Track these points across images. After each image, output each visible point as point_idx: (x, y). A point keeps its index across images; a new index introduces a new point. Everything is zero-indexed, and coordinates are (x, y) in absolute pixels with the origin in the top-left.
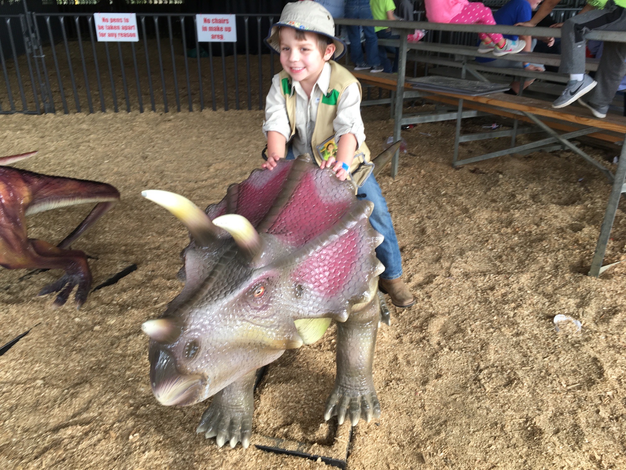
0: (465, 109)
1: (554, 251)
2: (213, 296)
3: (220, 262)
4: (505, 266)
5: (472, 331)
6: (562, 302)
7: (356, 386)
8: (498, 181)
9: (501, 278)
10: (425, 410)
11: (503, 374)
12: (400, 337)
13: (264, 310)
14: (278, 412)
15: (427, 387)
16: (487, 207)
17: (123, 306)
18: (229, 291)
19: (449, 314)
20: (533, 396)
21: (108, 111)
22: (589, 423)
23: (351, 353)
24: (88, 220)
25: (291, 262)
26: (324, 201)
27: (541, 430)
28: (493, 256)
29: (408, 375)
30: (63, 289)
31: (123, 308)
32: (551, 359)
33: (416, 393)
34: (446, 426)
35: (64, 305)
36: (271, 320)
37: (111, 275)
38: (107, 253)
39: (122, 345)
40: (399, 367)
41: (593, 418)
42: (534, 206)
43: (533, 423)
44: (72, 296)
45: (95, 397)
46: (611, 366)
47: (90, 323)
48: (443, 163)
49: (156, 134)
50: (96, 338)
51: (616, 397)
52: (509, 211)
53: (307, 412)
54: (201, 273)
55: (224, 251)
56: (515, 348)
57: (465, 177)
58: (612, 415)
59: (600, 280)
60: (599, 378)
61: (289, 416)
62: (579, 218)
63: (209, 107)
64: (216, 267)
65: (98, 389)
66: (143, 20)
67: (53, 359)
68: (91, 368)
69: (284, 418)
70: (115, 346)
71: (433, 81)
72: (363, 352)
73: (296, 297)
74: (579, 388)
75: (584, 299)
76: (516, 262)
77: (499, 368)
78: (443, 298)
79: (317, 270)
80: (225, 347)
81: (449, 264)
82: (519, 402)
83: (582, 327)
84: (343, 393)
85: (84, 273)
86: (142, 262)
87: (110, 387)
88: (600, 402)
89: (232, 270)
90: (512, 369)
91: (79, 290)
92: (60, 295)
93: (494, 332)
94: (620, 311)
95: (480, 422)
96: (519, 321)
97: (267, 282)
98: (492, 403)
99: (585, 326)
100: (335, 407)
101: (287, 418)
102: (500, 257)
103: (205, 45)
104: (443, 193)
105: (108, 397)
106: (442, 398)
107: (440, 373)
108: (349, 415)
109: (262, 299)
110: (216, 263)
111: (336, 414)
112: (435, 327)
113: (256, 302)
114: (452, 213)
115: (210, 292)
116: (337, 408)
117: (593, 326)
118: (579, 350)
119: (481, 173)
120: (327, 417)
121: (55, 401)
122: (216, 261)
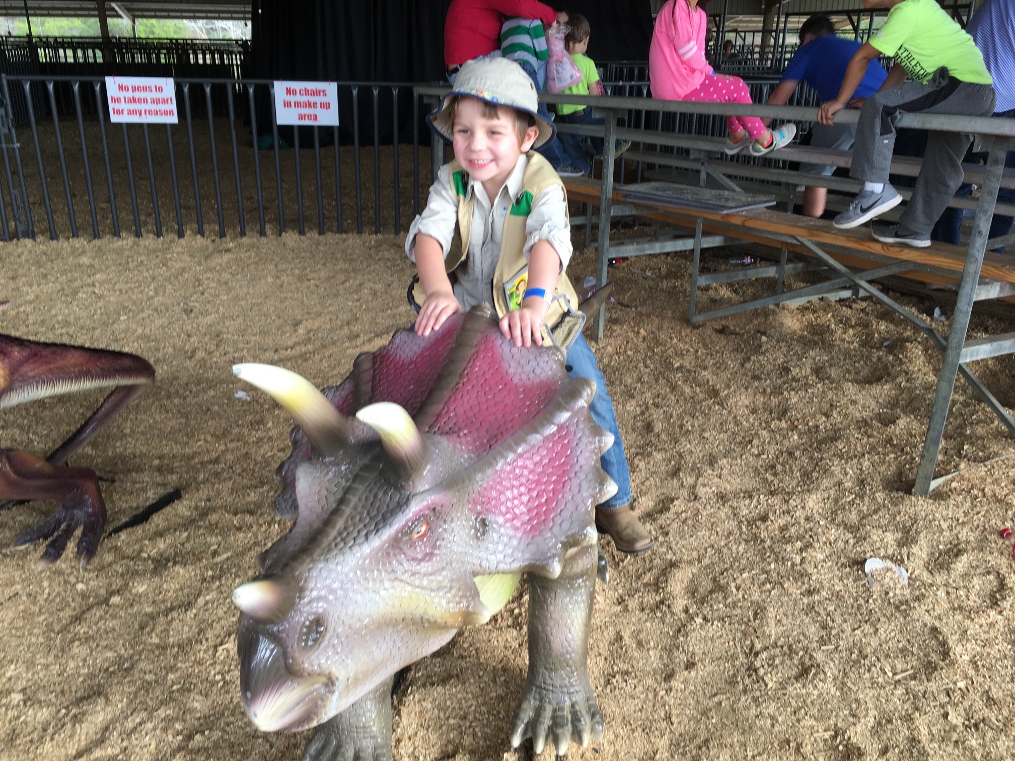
0: (705, 234)
1: (856, 456)
2: (345, 540)
3: (354, 481)
4: (781, 481)
5: (738, 589)
6: (875, 538)
7: (561, 687)
8: (760, 346)
9: (776, 501)
10: (672, 724)
11: (791, 659)
12: (624, 601)
13: (428, 561)
14: (431, 737)
15: (672, 683)
16: (746, 388)
17: (159, 561)
18: (372, 531)
19: (700, 561)
20: (842, 694)
21: (123, 234)
22: (933, 735)
23: (554, 631)
24: (97, 416)
25: (470, 481)
26: (516, 380)
27: (859, 749)
28: (762, 466)
29: (641, 664)
30: (56, 534)
31: (161, 564)
32: (866, 631)
33: (656, 695)
34: (708, 748)
35: (58, 562)
36: (440, 578)
37: (137, 508)
38: (129, 471)
39: (158, 629)
40: (626, 651)
41: (939, 726)
42: (819, 385)
43: (846, 737)
44: (71, 546)
45: (114, 721)
46: (960, 641)
47: (103, 592)
48: (673, 318)
49: (206, 272)
50: (114, 617)
51: (971, 690)
52: (782, 393)
53: (479, 734)
54: (324, 502)
55: (360, 463)
56: (807, 615)
57: (708, 341)
58: (969, 720)
59: (931, 501)
60: (943, 660)
61: (449, 742)
62: (889, 403)
63: (293, 229)
64: (347, 491)
65: (120, 706)
66: (186, 89)
67: (38, 657)
68: (107, 669)
69: (441, 746)
70: (148, 629)
71: (657, 189)
72: (573, 629)
73: (478, 538)
74: (913, 677)
75: (908, 532)
76: (798, 474)
77: (785, 648)
78: (687, 536)
79: (509, 494)
80: (366, 626)
81: (694, 478)
82: (821, 704)
83: (909, 578)
84: (541, 700)
85: (93, 506)
86: (188, 485)
87: (140, 702)
88: (947, 699)
89: (375, 496)
90: (806, 650)
91: (84, 534)
92: (52, 545)
93: (773, 588)
94: (966, 551)
95: (762, 739)
96: (810, 569)
97: (432, 514)
98: (779, 708)
99: (913, 576)
100: (528, 723)
101: (446, 746)
102: (773, 467)
103: (287, 130)
104: (675, 366)
105: (138, 720)
106: (698, 702)
107: (691, 660)
108: (551, 736)
109: (424, 543)
110: (348, 484)
111: (529, 735)
112: (678, 583)
113: (415, 548)
114: (693, 398)
115: (340, 534)
116: (532, 726)
117: (925, 575)
118: (908, 615)
119: (732, 334)
120: (516, 742)
121: (45, 730)
122: (347, 481)
